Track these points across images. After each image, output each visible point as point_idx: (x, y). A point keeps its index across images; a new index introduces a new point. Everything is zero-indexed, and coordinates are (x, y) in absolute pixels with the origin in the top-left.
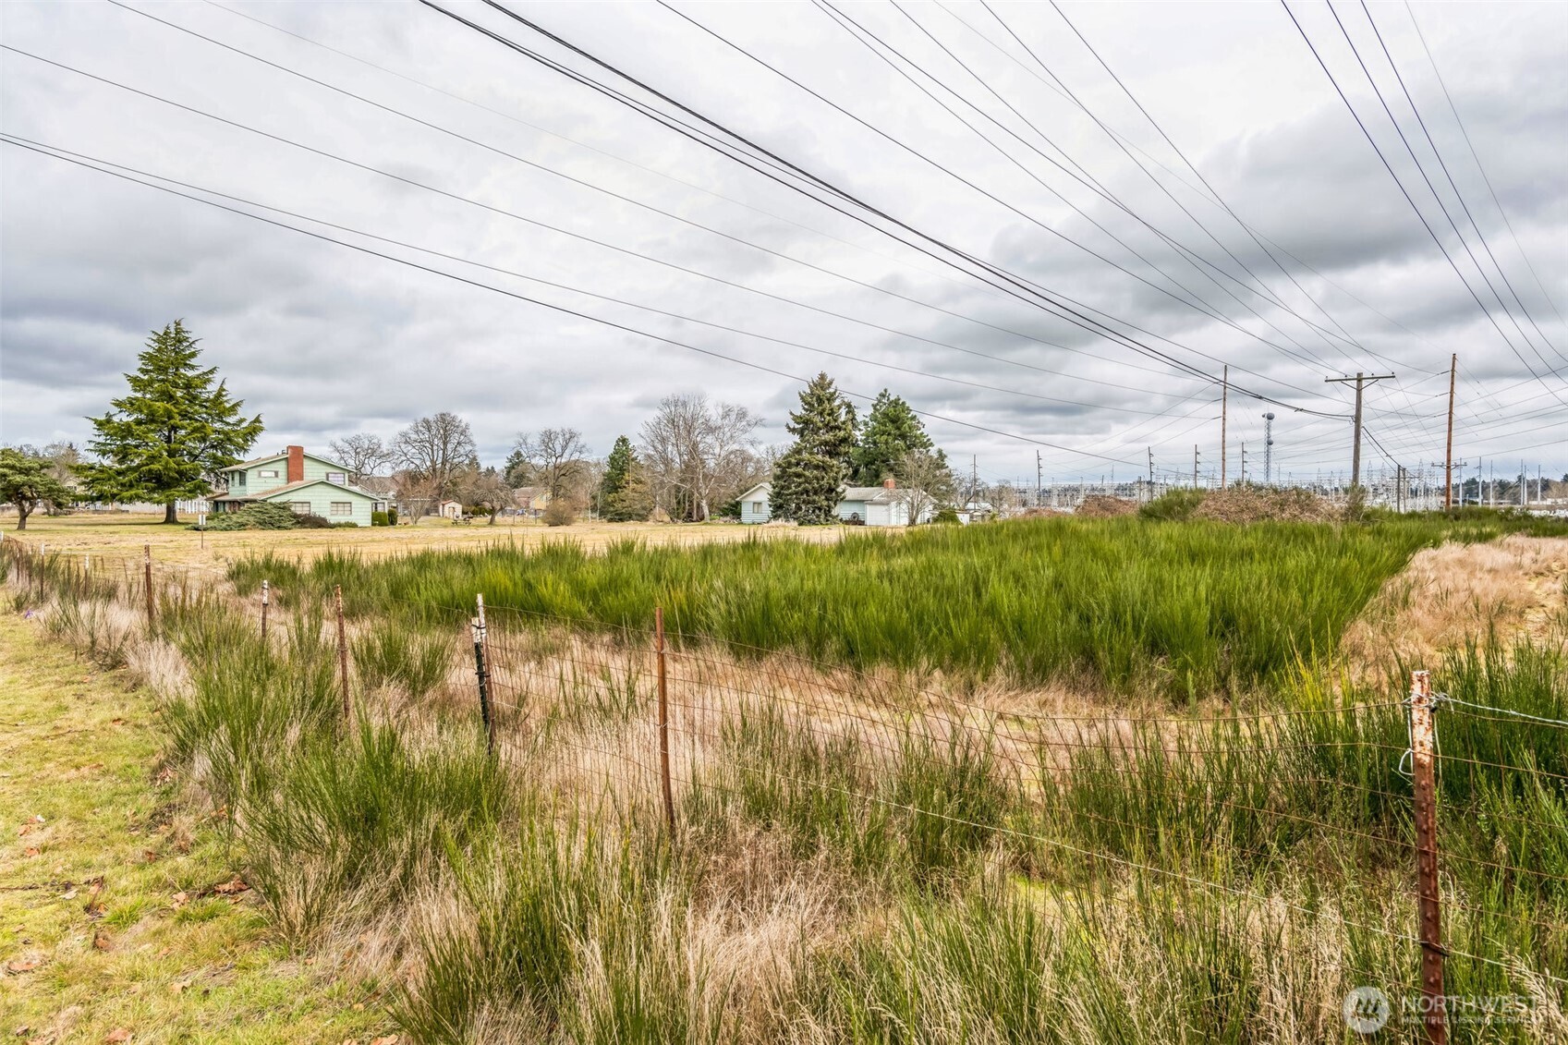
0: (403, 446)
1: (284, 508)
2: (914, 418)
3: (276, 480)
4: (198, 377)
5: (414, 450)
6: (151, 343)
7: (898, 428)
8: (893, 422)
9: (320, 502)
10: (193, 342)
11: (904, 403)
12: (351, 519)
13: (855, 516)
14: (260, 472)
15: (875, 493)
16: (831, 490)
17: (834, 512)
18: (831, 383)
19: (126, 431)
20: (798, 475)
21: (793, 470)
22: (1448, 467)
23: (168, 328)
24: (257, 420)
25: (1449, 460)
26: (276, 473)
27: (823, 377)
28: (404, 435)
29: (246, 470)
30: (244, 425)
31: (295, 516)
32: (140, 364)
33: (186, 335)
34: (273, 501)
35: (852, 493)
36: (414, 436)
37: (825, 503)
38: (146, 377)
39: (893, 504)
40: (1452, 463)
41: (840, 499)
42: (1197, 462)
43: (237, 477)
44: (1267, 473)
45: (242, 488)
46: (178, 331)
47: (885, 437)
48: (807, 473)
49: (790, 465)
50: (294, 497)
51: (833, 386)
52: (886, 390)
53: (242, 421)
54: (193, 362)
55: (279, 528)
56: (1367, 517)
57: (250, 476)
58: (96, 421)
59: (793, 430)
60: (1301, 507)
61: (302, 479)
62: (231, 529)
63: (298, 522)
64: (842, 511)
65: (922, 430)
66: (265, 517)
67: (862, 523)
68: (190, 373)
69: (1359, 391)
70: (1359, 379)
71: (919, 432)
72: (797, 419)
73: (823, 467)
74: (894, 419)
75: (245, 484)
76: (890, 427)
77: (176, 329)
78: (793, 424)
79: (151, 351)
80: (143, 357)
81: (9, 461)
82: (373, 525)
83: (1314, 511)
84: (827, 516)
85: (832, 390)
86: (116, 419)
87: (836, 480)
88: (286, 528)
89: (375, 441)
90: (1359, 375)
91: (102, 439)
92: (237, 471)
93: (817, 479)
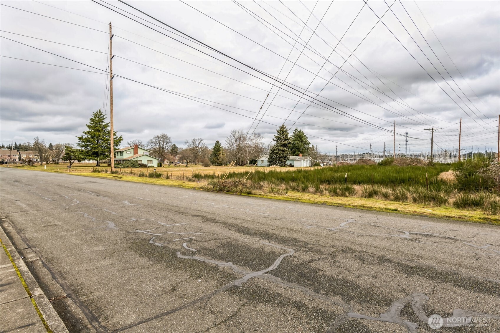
0: (151, 143)
1: (136, 162)
2: (305, 136)
3: (131, 154)
4: (105, 125)
5: (154, 145)
6: (93, 115)
7: (301, 139)
8: (299, 137)
9: (145, 160)
10: (104, 115)
11: (302, 132)
12: (153, 165)
13: (290, 164)
14: (127, 152)
15: (297, 158)
16: (286, 157)
17: (286, 163)
18: (286, 127)
19: (88, 141)
20: (277, 153)
21: (275, 151)
22: (459, 150)
23: (97, 111)
24: (121, 137)
25: (459, 148)
26: (131, 152)
27: (283, 125)
28: (151, 140)
29: (123, 151)
30: (118, 138)
31: (139, 164)
32: (90, 121)
33: (102, 113)
34: (133, 160)
35: (291, 157)
36: (154, 141)
37: (284, 161)
38: (92, 125)
39: (302, 161)
40: (460, 149)
41: (288, 159)
42: (385, 148)
43: (119, 154)
44: (406, 151)
45: (121, 156)
46: (100, 112)
47: (297, 141)
48: (280, 152)
49: (275, 150)
50: (138, 159)
51: (286, 128)
52: (297, 128)
53: (117, 137)
54: (103, 121)
55: (136, 167)
56: (434, 165)
57: (124, 153)
58: (79, 138)
59: (275, 140)
60: (418, 162)
61: (138, 154)
62: (125, 168)
63: (140, 166)
64: (288, 163)
65: (307, 139)
66: (132, 164)
67: (293, 166)
68: (104, 124)
69: (432, 132)
70: (433, 129)
71: (307, 140)
72: (276, 137)
73: (283, 151)
74: (300, 136)
75: (122, 155)
76: (299, 139)
77: (99, 112)
78: (275, 139)
79: (93, 118)
80: (90, 120)
81: (68, 150)
82: (158, 166)
83: (421, 163)
84: (283, 164)
85: (286, 129)
86: (84, 137)
87: (287, 154)
88: (138, 167)
89: (140, 142)
90: (433, 128)
91: (80, 143)
92: (119, 152)
93: (282, 154)
